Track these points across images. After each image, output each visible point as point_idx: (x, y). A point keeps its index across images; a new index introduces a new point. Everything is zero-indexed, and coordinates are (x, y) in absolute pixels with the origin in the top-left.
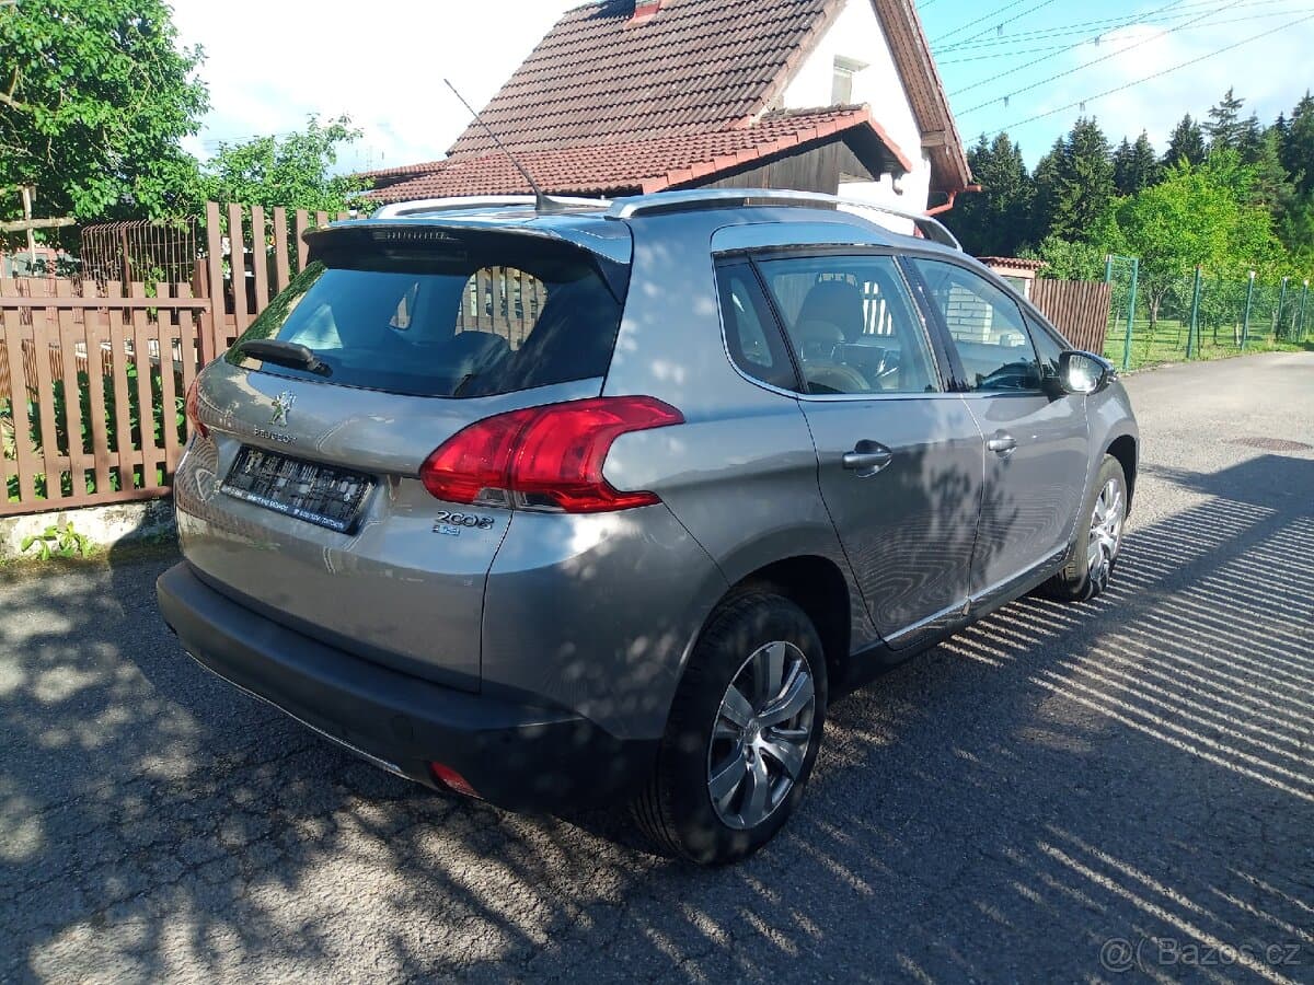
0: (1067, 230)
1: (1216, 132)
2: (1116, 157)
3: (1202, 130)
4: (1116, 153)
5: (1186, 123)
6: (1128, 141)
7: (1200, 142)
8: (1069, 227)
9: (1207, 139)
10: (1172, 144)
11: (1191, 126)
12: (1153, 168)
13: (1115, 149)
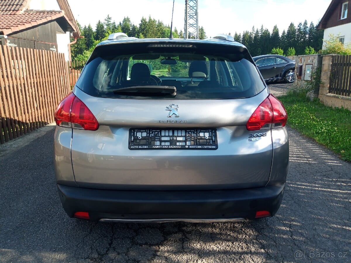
0: (75, 49)
1: (107, 25)
2: (84, 30)
3: (104, 24)
4: (84, 29)
5: (99, 22)
6: (86, 26)
7: (103, 27)
8: (75, 48)
9: (105, 27)
10: (97, 27)
11: (101, 23)
12: (93, 33)
13: (83, 28)
